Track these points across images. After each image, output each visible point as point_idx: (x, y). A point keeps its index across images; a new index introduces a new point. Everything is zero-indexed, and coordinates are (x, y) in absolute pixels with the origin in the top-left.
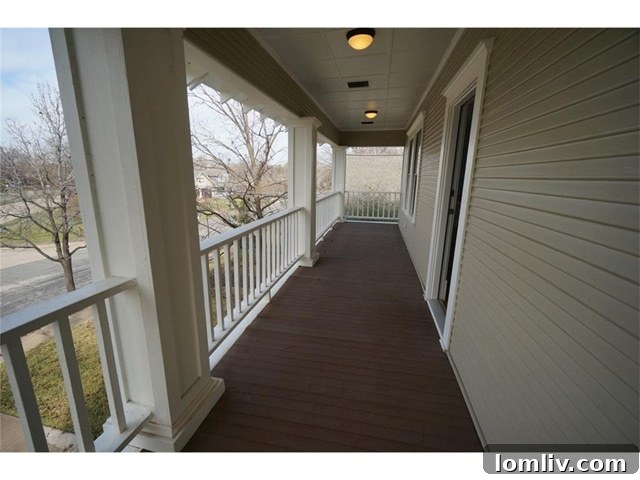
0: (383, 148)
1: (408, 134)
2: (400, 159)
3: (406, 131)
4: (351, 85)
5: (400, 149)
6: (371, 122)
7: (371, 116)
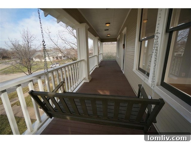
0: (111, 42)
1: (117, 39)
2: (116, 45)
3: (117, 38)
4: (105, 30)
5: (116, 42)
6: (109, 36)
7: (109, 35)
